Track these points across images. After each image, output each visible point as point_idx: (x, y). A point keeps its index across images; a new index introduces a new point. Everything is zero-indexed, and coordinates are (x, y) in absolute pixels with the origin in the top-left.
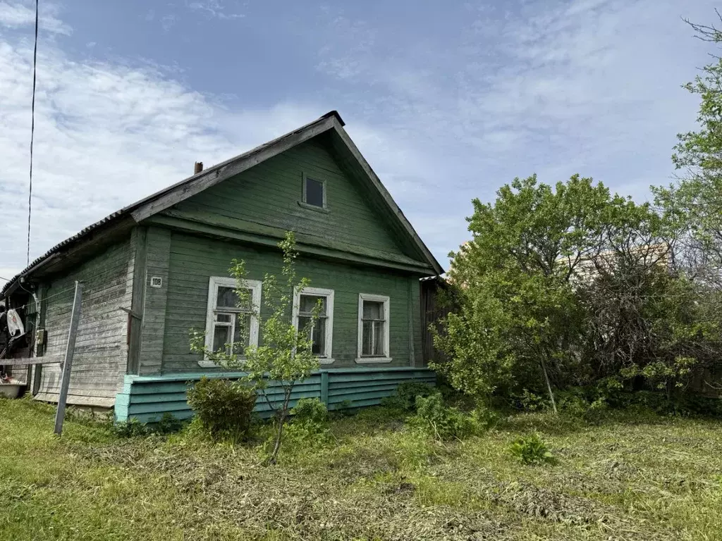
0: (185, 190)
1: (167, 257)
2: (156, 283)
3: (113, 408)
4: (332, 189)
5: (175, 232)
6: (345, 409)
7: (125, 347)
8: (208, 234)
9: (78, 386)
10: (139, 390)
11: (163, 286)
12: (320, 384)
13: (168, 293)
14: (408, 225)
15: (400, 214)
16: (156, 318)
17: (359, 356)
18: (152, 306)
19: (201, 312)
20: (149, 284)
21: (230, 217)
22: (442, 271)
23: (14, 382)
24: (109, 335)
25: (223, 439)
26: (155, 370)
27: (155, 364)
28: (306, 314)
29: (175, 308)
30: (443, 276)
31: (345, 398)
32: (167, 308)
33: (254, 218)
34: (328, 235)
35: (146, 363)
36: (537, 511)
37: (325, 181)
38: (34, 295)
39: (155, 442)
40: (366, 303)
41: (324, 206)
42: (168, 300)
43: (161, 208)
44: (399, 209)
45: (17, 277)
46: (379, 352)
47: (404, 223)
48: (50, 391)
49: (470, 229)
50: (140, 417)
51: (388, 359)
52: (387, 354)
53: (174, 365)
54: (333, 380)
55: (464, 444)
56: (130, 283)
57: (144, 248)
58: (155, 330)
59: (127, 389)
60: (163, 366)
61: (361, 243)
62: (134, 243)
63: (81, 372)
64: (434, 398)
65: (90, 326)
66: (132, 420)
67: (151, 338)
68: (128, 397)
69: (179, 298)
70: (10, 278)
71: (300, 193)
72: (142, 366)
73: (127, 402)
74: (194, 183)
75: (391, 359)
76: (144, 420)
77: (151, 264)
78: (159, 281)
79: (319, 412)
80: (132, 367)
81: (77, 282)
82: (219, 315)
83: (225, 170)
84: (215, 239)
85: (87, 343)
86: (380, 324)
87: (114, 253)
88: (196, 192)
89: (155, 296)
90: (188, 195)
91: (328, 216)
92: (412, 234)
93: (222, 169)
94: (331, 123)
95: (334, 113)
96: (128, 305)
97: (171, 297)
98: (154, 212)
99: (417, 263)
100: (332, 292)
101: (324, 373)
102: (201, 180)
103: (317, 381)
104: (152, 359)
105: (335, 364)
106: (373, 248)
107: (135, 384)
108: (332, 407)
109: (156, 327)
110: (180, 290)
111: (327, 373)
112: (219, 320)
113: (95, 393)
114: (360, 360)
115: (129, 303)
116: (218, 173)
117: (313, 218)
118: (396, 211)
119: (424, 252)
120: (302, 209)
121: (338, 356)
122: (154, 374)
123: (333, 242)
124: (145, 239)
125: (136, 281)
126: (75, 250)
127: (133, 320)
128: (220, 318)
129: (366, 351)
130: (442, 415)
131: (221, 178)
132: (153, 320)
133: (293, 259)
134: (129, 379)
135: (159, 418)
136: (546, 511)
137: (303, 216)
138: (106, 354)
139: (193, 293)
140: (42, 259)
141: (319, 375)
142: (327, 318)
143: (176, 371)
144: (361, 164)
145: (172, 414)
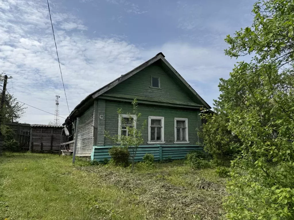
0: (108, 87)
1: (104, 109)
2: (101, 117)
3: (90, 156)
4: (162, 81)
5: (107, 101)
6: (169, 160)
7: (93, 138)
8: (117, 100)
9: (84, 151)
10: (97, 151)
11: (104, 118)
12: (159, 150)
13: (105, 120)
14: (193, 91)
15: (190, 87)
16: (102, 128)
17: (175, 141)
18: (101, 124)
19: (117, 126)
20: (99, 118)
21: (125, 94)
22: (210, 108)
23: (70, 151)
24: (90, 134)
25: (119, 165)
26: (102, 145)
27: (102, 142)
28: (154, 126)
29: (108, 125)
30: (211, 109)
31: (169, 156)
32: (105, 125)
33: (134, 94)
34: (161, 97)
35: (99, 142)
36: (202, 187)
37: (160, 78)
38: (73, 123)
39: (100, 166)
40: (178, 122)
41: (159, 87)
42: (105, 122)
43: (101, 94)
44: (189, 85)
45: (68, 117)
46: (184, 139)
47: (192, 90)
48: (78, 153)
49: (220, 90)
50: (97, 159)
51: (188, 142)
52: (188, 140)
53: (108, 143)
54: (164, 149)
55: (202, 170)
56: (94, 117)
57: (98, 106)
58: (102, 132)
59: (93, 150)
60: (104, 143)
61: (175, 99)
62: (95, 105)
63: (84, 146)
64: (193, 154)
65: (86, 132)
66: (95, 160)
67: (100, 134)
68: (93, 153)
69: (110, 122)
70: (66, 118)
71: (150, 83)
72: (98, 143)
73: (93, 155)
74: (111, 84)
75: (189, 142)
76: (98, 160)
77: (100, 111)
78: (102, 116)
79: (151, 158)
80: (95, 144)
81: (77, 118)
82: (122, 127)
83: (121, 79)
84: (120, 102)
85: (86, 137)
86: (184, 129)
87: (91, 108)
88: (112, 87)
89: (101, 121)
90: (110, 88)
91: (161, 90)
92: (195, 94)
93: (120, 79)
94: (160, 57)
95: (161, 53)
96: (93, 124)
97: (106, 122)
98: (99, 95)
99: (199, 105)
100: (163, 118)
101: (160, 146)
102: (113, 83)
103: (158, 149)
104: (101, 141)
105: (166, 143)
106: (180, 101)
107: (96, 149)
108: (164, 159)
109: (102, 131)
110: (109, 119)
111: (162, 146)
112: (122, 128)
113: (87, 153)
114: (175, 142)
115: (94, 124)
116: (119, 80)
117: (155, 92)
118: (188, 86)
119: (202, 101)
120: (151, 89)
121: (167, 141)
122: (102, 146)
123: (163, 100)
124: (98, 103)
125: (96, 117)
126: (81, 108)
127: (95, 129)
128: (123, 128)
129: (178, 139)
130: (195, 160)
131: (120, 82)
132: (101, 129)
133: (136, 108)
134: (94, 147)
135: (103, 160)
136: (205, 187)
137: (151, 91)
138: (90, 140)
139: (114, 120)
140: (73, 111)
141: (158, 147)
142: (162, 127)
143: (109, 145)
144: (172, 70)
145: (107, 159)
